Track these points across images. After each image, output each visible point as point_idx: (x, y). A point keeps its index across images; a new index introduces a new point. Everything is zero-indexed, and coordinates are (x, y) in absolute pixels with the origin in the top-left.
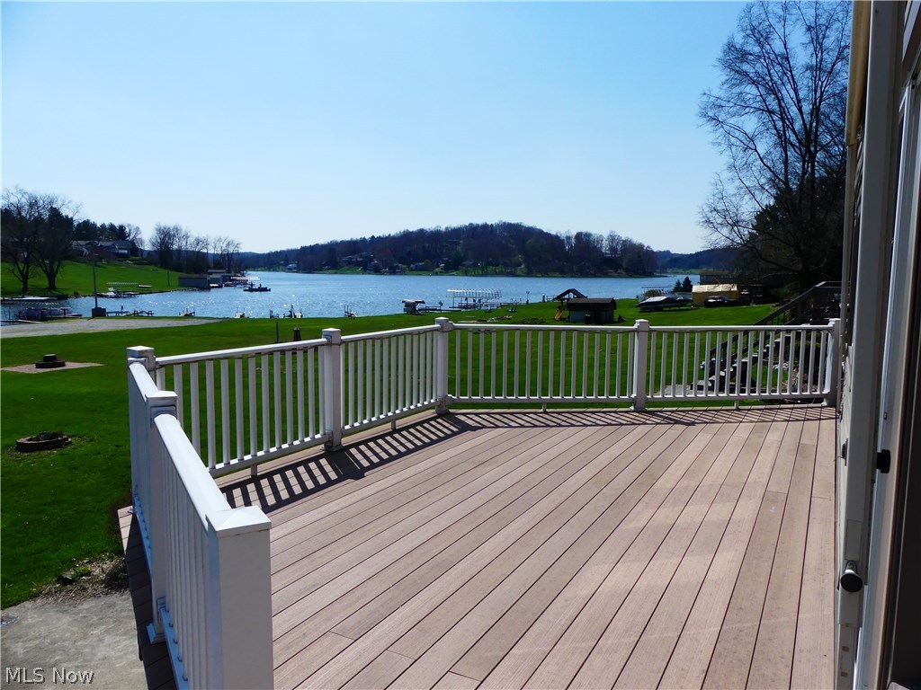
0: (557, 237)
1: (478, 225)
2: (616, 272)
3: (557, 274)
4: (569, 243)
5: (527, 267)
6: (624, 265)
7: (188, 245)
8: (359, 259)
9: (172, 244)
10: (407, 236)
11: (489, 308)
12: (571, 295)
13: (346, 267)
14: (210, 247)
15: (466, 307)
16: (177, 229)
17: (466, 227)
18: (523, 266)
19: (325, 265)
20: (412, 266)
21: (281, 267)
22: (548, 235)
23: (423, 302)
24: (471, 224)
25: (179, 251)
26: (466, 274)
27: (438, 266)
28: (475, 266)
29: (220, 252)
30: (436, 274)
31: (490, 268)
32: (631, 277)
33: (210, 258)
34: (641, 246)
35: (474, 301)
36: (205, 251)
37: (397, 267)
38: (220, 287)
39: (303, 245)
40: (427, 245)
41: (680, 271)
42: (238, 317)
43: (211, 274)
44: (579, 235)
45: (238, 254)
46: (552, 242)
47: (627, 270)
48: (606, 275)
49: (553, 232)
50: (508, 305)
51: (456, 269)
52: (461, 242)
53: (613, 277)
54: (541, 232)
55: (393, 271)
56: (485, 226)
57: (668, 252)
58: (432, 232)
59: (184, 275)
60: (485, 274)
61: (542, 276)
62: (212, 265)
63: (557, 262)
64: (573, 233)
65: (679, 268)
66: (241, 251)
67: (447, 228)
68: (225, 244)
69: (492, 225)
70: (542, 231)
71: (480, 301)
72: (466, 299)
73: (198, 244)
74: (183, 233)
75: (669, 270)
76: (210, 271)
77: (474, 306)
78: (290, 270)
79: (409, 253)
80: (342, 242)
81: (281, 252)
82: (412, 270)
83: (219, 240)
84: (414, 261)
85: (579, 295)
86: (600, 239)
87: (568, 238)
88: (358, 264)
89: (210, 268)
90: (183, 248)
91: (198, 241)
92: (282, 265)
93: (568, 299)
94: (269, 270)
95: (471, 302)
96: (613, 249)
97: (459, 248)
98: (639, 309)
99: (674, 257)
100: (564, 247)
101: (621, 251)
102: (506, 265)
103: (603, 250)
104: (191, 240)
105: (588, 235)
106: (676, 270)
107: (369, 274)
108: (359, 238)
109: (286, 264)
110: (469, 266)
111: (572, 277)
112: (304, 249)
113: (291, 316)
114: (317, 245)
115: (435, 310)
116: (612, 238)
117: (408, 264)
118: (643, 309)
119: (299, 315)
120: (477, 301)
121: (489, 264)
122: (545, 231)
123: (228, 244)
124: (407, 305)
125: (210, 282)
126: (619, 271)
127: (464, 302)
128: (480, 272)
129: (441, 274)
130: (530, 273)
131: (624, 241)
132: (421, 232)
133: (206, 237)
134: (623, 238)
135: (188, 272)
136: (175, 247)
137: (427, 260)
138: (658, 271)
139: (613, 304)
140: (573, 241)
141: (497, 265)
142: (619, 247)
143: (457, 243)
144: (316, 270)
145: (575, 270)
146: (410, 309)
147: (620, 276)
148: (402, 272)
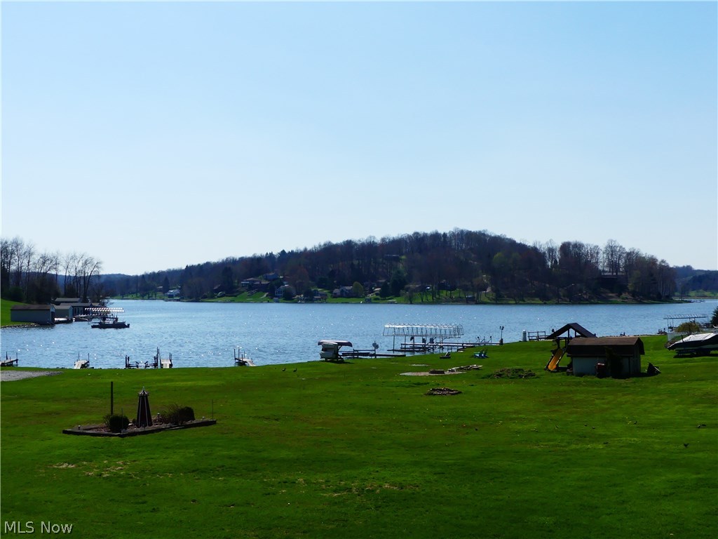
0: (534, 250)
1: (425, 236)
2: (619, 296)
3: (537, 300)
4: (553, 258)
5: (495, 291)
6: (630, 287)
7: (31, 265)
8: (264, 282)
9: (9, 264)
10: (329, 251)
11: (446, 351)
12: (572, 333)
13: (246, 293)
14: (60, 268)
15: (413, 349)
16: (17, 244)
17: (409, 237)
18: (488, 290)
19: (217, 291)
20: (337, 291)
21: (160, 294)
22: (522, 248)
23: (349, 344)
24: (416, 234)
25: (18, 273)
26: (411, 301)
27: (372, 291)
28: (423, 290)
29: (73, 274)
30: (369, 301)
31: (444, 293)
32: (640, 302)
33: (61, 282)
34: (652, 261)
35: (424, 341)
36: (53, 272)
37: (316, 293)
38: (69, 322)
39: (190, 264)
40: (356, 262)
41: (707, 293)
42: (78, 367)
43: (58, 304)
44: (565, 247)
45: (99, 276)
46: (528, 257)
47: (634, 294)
48: (605, 301)
49: (530, 243)
50: (473, 346)
51: (397, 295)
52: (403, 257)
53: (617, 303)
54: (512, 243)
55: (310, 298)
56: (436, 236)
57: (688, 269)
58: (363, 245)
59: (20, 305)
60: (437, 302)
61: (516, 304)
62: (62, 292)
63: (535, 283)
64: (557, 244)
65: (706, 290)
66: (102, 273)
67: (383, 240)
68: (80, 264)
69: (445, 235)
70: (514, 242)
71: (432, 341)
72: (412, 338)
73: (44, 263)
74: (25, 248)
75: (692, 293)
76: (58, 299)
77: (424, 349)
78: (171, 298)
79: (332, 274)
80: (242, 259)
81: (160, 274)
82: (335, 296)
83: (74, 258)
84: (339, 285)
85: (583, 333)
86: (596, 251)
87: (551, 250)
88: (262, 289)
89: (58, 295)
90: (24, 268)
91: (45, 260)
92: (160, 290)
93: (569, 338)
94: (143, 297)
95: (418, 341)
96: (613, 265)
97: (401, 266)
98: (674, 353)
99: (698, 274)
100: (545, 262)
101: (626, 267)
102: (466, 289)
103: (600, 268)
104: (36, 258)
105: (578, 246)
106: (701, 292)
107: (277, 302)
108: (264, 254)
109: (166, 290)
110: (415, 290)
111: (558, 304)
112: (190, 270)
113: (156, 365)
114: (208, 264)
115: (367, 354)
116: (612, 250)
117: (331, 288)
118: (680, 352)
119: (166, 364)
120: (428, 340)
121: (442, 287)
122: (518, 241)
123: (86, 263)
124: (326, 348)
125: (54, 315)
126: (624, 295)
127: (409, 342)
128: (430, 298)
129: (376, 301)
130: (498, 300)
131: (629, 254)
132: (349, 244)
133: (55, 254)
134: (628, 250)
135: (28, 302)
136: (13, 268)
137: (356, 282)
138: (676, 294)
139: (638, 346)
140: (558, 254)
141: (453, 288)
142: (622, 262)
143: (397, 260)
144: (205, 297)
145: (561, 294)
146: (330, 354)
147: (625, 302)
148: (323, 300)
